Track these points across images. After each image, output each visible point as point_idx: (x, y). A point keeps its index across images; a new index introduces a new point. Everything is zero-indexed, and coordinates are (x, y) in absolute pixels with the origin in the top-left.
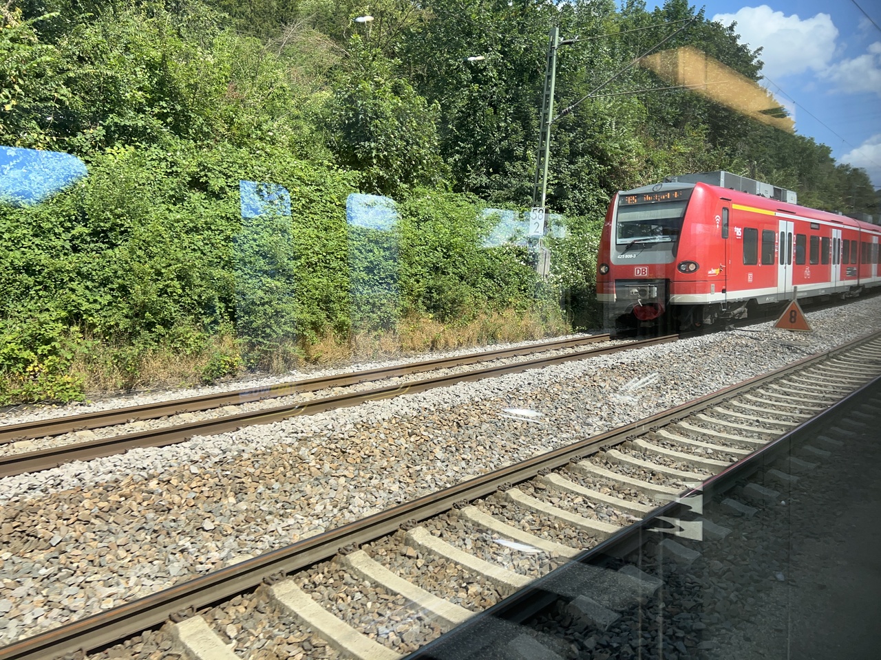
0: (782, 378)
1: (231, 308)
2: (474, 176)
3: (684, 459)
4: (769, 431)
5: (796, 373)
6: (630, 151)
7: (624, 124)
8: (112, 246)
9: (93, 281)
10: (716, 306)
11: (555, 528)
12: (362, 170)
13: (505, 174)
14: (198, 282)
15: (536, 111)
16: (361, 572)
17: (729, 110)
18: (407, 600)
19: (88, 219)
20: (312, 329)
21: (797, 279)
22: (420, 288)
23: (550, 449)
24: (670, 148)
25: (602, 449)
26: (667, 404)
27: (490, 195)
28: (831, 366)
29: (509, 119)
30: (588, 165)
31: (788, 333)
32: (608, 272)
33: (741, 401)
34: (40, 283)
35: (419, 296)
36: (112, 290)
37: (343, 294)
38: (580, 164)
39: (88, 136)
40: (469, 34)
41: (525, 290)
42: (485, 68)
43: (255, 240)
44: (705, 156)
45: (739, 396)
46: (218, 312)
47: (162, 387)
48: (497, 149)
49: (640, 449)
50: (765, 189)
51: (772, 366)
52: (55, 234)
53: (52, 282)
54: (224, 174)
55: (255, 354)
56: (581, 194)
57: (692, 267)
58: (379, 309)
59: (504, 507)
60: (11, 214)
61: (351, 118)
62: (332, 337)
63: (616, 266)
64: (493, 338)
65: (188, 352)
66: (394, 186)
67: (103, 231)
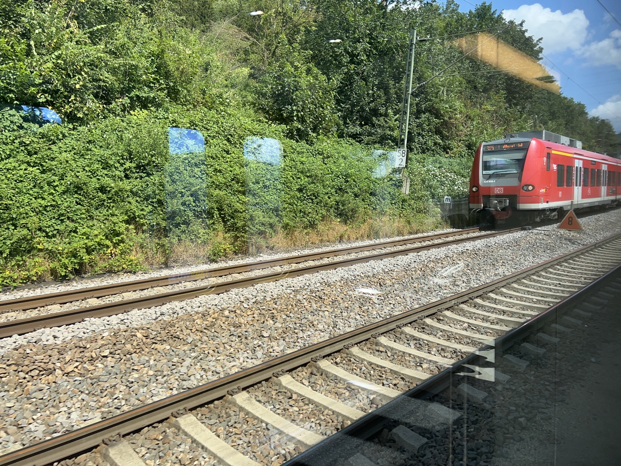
0: (569, 259)
1: (222, 214)
2: (351, 126)
3: (520, 304)
4: (568, 290)
5: (577, 256)
6: (455, 110)
7: (452, 92)
8: (148, 175)
9: (140, 197)
10: (543, 211)
11: (457, 339)
12: (287, 124)
13: (373, 125)
14: (203, 198)
15: (393, 83)
16: (360, 357)
17: (520, 81)
18: (391, 370)
19: (133, 158)
20: (270, 228)
21: (584, 196)
22: (332, 202)
23: (439, 299)
24: (481, 107)
25: (470, 298)
26: (501, 274)
27: (363, 140)
28: (598, 252)
29: (375, 89)
30: (428, 119)
31: (567, 231)
32: (477, 191)
33: (546, 273)
34: (110, 199)
35: (331, 207)
36: (153, 202)
37: (286, 206)
38: (423, 119)
39: (119, 104)
40: (347, 31)
41: (395, 203)
42: (359, 53)
43: (231, 171)
44: (504, 112)
45: (545, 270)
46: (215, 216)
47: (185, 264)
48: (367, 109)
49: (492, 299)
50: (565, 140)
51: (559, 253)
52: (115, 167)
53: (118, 197)
54: (205, 128)
55: (238, 243)
56: (423, 138)
57: (530, 188)
58: (308, 216)
59: (423, 328)
60: (87, 155)
61: (280, 90)
62: (281, 233)
63: (483, 187)
64: (377, 235)
65: (200, 242)
66: (308, 135)
67: (143, 166)
